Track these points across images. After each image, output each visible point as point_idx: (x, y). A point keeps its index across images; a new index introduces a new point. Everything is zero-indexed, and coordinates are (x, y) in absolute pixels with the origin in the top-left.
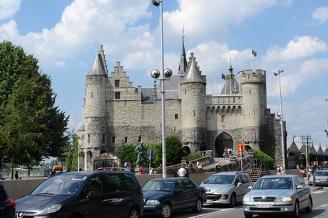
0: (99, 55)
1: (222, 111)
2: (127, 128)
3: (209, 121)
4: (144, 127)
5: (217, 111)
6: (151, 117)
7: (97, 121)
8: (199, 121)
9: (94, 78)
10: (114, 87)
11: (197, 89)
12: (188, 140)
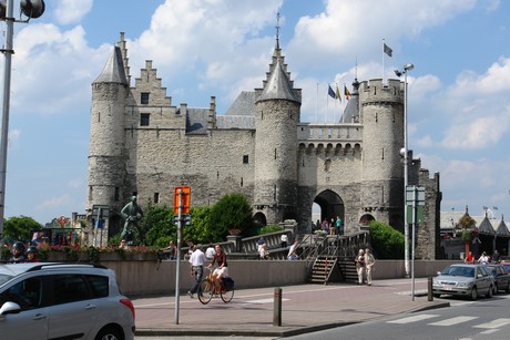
0: (117, 49)
1: (327, 152)
2: (158, 177)
3: (302, 170)
4: (188, 177)
5: (318, 152)
6: (200, 160)
7: (106, 163)
8: (284, 168)
9: (103, 87)
10: (139, 104)
11: (283, 113)
12: (264, 202)
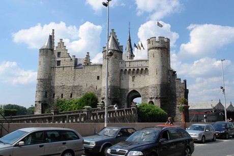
0: (50, 36)
1: (133, 73)
2: (63, 87)
3: (122, 81)
4: (75, 87)
5: (129, 73)
6: (80, 79)
7: (41, 81)
8: (112, 80)
9: (42, 51)
10: (57, 57)
12: (104, 96)
